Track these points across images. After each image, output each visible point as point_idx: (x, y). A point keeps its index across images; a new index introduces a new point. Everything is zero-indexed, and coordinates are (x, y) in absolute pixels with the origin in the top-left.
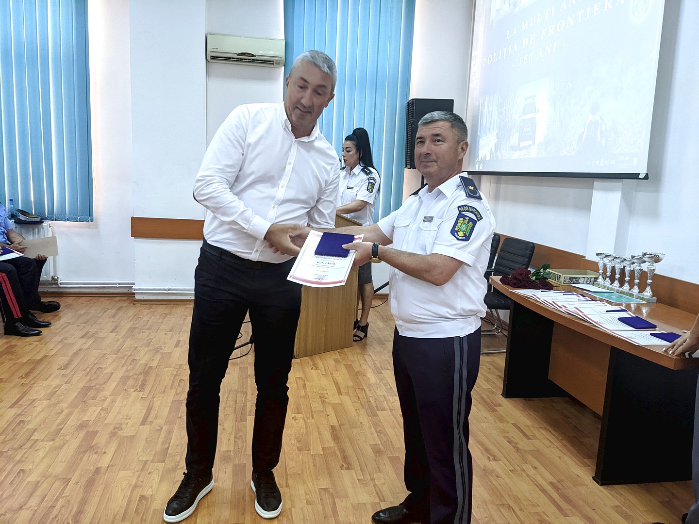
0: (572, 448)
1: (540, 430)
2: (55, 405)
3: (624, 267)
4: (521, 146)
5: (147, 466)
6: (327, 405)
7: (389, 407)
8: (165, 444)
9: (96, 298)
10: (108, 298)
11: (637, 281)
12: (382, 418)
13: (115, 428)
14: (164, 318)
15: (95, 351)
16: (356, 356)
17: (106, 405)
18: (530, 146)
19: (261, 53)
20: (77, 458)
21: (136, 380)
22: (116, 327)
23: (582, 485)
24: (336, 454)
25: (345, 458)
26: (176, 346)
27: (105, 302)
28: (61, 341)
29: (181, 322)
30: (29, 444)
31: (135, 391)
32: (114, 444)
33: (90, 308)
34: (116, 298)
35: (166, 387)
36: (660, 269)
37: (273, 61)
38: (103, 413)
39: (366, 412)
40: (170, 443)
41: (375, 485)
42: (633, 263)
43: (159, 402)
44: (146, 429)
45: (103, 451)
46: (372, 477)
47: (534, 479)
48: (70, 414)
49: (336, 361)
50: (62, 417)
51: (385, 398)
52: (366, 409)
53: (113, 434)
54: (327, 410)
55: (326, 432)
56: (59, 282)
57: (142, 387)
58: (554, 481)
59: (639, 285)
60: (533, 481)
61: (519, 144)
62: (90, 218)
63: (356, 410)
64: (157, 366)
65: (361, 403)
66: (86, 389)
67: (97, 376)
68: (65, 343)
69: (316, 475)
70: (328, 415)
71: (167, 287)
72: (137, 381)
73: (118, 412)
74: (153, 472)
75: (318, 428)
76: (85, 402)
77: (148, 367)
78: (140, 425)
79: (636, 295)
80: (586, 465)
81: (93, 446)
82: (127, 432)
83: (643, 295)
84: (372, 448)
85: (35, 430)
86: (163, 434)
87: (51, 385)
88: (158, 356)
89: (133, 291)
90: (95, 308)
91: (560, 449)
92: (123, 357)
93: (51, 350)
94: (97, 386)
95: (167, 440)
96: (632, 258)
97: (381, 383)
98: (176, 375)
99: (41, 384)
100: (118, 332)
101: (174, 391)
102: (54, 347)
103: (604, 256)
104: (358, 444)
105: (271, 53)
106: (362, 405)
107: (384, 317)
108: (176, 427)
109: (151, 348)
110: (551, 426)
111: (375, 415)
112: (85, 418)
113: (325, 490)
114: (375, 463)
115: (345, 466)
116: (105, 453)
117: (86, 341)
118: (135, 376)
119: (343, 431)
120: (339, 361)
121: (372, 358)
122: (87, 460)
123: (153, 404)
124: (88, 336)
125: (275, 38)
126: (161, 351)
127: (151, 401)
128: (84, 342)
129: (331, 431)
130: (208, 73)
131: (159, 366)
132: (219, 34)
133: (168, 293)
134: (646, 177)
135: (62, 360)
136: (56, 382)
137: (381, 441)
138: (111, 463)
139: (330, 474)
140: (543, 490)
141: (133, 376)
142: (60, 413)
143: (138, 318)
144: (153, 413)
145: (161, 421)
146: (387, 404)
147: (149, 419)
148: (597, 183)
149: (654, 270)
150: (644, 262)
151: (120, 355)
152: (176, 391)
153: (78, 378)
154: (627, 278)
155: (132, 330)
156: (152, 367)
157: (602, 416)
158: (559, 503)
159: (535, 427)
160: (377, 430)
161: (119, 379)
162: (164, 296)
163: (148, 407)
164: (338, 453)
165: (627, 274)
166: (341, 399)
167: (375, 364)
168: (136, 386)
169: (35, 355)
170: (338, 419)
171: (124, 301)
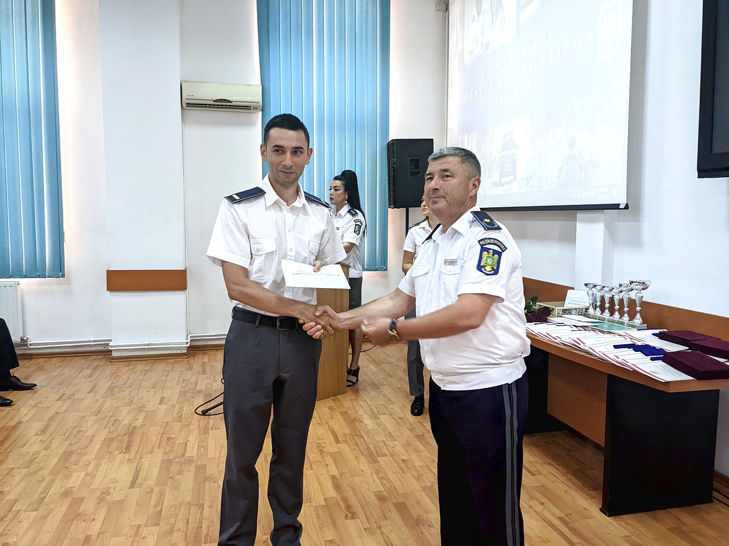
0: (577, 481)
1: (544, 466)
2: (36, 472)
3: (613, 296)
4: (503, 182)
5: (141, 530)
6: (325, 454)
7: (390, 453)
8: (158, 506)
9: (70, 358)
10: (82, 357)
11: (626, 309)
12: (383, 465)
13: (103, 493)
14: (145, 374)
15: (72, 414)
16: (350, 403)
17: (90, 469)
18: (511, 181)
19: (238, 99)
20: (64, 527)
21: (121, 441)
22: (94, 387)
23: (591, 517)
24: (339, 504)
25: (349, 507)
26: (161, 403)
27: (79, 362)
28: (35, 406)
29: (164, 378)
30: (10, 516)
31: (120, 453)
32: (103, 510)
33: (65, 368)
34: (91, 357)
35: (153, 447)
36: (649, 296)
37: (250, 107)
38: (88, 478)
39: (367, 459)
40: (162, 506)
41: (382, 533)
42: (621, 292)
43: (148, 463)
44: (136, 492)
45: (92, 517)
46: (378, 525)
47: (542, 515)
48: (52, 482)
49: (331, 409)
50: (43, 485)
51: (384, 443)
52: (366, 457)
53: (101, 500)
54: (326, 459)
55: (326, 483)
56: (29, 343)
57: (128, 448)
58: (562, 515)
59: (628, 312)
60: (541, 518)
61: (500, 181)
62: (61, 274)
63: (356, 457)
64: (142, 425)
65: (360, 450)
66: (67, 455)
67: (78, 440)
68: (40, 407)
69: (320, 527)
70: (327, 465)
71: (147, 342)
72: (121, 443)
73: (104, 476)
74: (148, 536)
75: (318, 478)
76: (67, 467)
77: (131, 428)
78: (129, 488)
79: (627, 323)
80: (592, 497)
81: (80, 514)
82: (116, 496)
83: (634, 323)
84: (375, 496)
85: (16, 500)
86: (155, 496)
87: (29, 452)
88: (142, 415)
89: (110, 348)
90: (69, 369)
91: (565, 482)
92: (103, 419)
93: (24, 415)
94: (79, 451)
95: (160, 502)
96: (620, 287)
97: (379, 429)
98: (163, 433)
99: (18, 452)
100: (96, 392)
101: (162, 450)
102: (29, 411)
103: (591, 286)
104: (361, 492)
105: (249, 99)
106: (361, 452)
107: (376, 360)
108: (168, 488)
109: (133, 406)
110: (554, 460)
111: (375, 461)
112: (69, 485)
113: (331, 541)
114: (380, 511)
115: (349, 515)
116: (94, 520)
117: (63, 403)
118: (119, 438)
119: (345, 480)
120: (334, 409)
121: (367, 403)
122: (76, 529)
123: (141, 465)
124: (64, 398)
125: (250, 84)
126: (145, 409)
127: (138, 462)
128: (61, 405)
129: (332, 481)
130: (183, 120)
131: (145, 425)
132: (193, 82)
133: (148, 348)
134: (627, 207)
135: (38, 425)
136: (35, 448)
137: (384, 487)
138: (102, 530)
139: (335, 525)
140: (553, 526)
141: (117, 437)
142: (42, 481)
143: (117, 376)
144: (142, 475)
145: (151, 483)
146: (388, 450)
147: (139, 481)
148: (580, 215)
149: (642, 297)
150: (632, 290)
151: (100, 416)
152: (165, 450)
153: (59, 443)
154: (617, 307)
155: (111, 389)
156: (136, 427)
157: (604, 446)
158: (569, 537)
159: (538, 463)
160: (380, 476)
161: (101, 442)
162: (143, 352)
163: (137, 468)
164: (341, 502)
165: (616, 302)
166: (339, 448)
167: (371, 409)
168: (121, 447)
169: (7, 422)
170: (337, 468)
171: (101, 359)
